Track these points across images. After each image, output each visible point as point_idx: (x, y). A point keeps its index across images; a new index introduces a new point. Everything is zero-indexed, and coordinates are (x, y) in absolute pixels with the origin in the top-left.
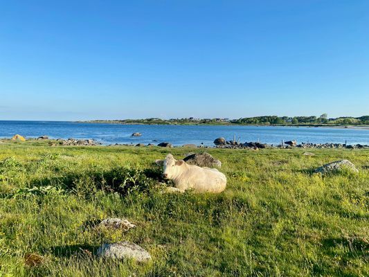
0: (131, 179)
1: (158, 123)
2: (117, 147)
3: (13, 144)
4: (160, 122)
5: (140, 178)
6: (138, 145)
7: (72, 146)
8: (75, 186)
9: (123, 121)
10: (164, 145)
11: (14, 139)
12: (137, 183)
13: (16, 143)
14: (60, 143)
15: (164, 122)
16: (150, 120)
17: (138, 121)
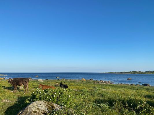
0: (141, 105)
1: (139, 73)
2: (122, 85)
3: (82, 82)
4: (140, 73)
5: (146, 106)
6: (132, 84)
7: (102, 84)
8: (114, 105)
9: (122, 72)
10: (146, 85)
11: (82, 80)
12: (145, 108)
13: (83, 81)
14: (98, 82)
15: (142, 73)
16: (135, 72)
17: (129, 72)
